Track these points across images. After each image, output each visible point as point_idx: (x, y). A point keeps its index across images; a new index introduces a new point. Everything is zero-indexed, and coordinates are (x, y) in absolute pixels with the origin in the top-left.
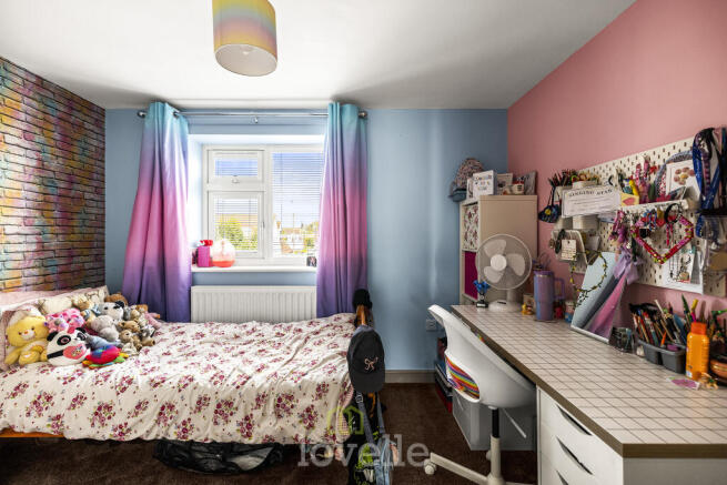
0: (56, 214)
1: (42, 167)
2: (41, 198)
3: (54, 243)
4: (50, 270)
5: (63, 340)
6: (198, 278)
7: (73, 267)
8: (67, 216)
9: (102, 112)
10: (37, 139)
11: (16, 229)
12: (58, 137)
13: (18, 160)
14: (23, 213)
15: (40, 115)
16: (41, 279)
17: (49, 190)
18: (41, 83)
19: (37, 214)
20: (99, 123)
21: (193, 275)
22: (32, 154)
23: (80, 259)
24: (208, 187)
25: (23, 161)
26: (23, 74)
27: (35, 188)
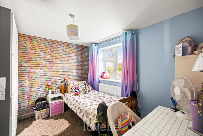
0: (80, 67)
1: (78, 60)
2: (77, 65)
3: (80, 72)
4: (79, 77)
5: (72, 90)
6: (101, 81)
7: (83, 77)
8: (82, 68)
9: (88, 47)
10: (77, 55)
11: (74, 70)
12: (80, 54)
13: (74, 59)
14: (75, 68)
15: (77, 51)
16: (77, 79)
17: (79, 63)
18: (78, 45)
19: (77, 68)
20: (88, 50)
21: (99, 80)
22: (76, 58)
23: (84, 75)
24: (105, 60)
25: (75, 59)
26: (75, 45)
27: (77, 63)
